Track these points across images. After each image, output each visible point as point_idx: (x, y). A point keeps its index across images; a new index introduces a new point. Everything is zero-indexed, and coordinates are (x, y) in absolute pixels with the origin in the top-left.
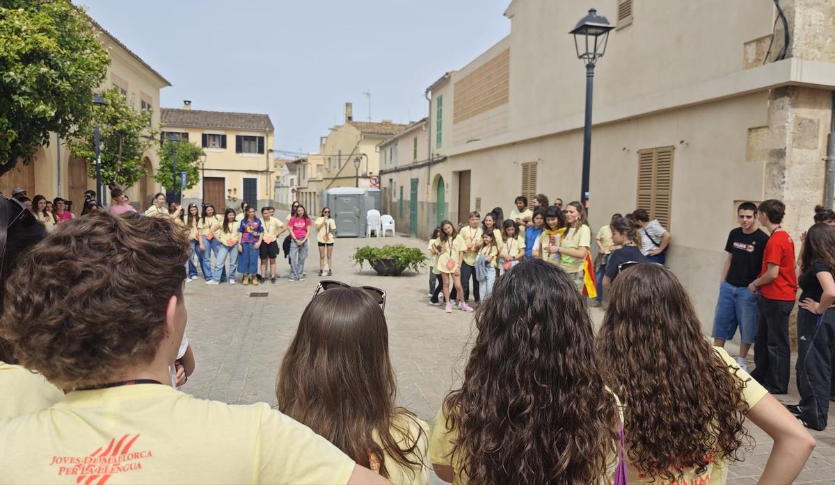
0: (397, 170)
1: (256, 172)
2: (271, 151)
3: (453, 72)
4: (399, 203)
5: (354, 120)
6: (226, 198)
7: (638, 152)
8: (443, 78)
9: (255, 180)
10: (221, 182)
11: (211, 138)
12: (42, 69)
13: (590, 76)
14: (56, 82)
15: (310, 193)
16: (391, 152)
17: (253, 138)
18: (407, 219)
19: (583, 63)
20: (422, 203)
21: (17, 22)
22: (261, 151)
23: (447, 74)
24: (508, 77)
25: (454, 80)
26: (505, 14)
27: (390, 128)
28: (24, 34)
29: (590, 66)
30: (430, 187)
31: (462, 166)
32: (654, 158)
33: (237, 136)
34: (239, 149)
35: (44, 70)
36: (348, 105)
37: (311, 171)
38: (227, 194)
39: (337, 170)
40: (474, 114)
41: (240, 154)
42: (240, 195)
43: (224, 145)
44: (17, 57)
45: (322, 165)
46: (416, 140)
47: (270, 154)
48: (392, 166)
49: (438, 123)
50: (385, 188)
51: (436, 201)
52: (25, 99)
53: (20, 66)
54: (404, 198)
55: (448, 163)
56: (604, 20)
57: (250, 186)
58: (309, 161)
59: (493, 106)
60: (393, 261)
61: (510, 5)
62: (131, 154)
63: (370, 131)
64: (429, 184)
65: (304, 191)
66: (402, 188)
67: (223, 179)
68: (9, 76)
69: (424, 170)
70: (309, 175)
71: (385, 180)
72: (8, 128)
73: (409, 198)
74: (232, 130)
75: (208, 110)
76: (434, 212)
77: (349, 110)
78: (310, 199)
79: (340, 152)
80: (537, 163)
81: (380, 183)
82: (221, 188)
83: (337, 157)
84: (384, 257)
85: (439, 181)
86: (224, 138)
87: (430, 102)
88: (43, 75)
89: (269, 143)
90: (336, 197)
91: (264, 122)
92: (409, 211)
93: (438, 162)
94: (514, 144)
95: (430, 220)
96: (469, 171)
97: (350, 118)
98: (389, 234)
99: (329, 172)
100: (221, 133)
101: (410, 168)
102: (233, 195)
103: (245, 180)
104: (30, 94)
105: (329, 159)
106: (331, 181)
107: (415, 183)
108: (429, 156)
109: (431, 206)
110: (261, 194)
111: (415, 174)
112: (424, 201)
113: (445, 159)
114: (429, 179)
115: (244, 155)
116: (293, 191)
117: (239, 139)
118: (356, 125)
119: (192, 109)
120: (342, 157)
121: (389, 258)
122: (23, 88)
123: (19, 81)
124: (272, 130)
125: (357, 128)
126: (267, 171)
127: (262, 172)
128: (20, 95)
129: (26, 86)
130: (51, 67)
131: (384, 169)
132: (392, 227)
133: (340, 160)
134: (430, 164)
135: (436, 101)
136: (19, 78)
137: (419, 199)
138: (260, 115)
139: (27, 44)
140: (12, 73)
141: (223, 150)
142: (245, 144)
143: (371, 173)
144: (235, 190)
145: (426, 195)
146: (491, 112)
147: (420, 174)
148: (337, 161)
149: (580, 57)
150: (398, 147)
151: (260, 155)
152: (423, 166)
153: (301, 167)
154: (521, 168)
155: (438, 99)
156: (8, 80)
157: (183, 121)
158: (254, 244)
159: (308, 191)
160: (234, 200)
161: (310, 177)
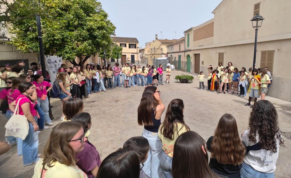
0: (173, 53)
1: (134, 53)
2: (138, 48)
3: (193, 27)
4: (174, 61)
5: (158, 39)
6: (127, 60)
7: (261, 52)
8: (190, 29)
9: (134, 55)
10: (125, 56)
11: (122, 44)
12: (104, 31)
13: (256, 33)
14: (107, 35)
15: (146, 58)
16: (171, 48)
17: (133, 44)
18: (177, 65)
19: (254, 29)
20: (182, 62)
21: (96, 18)
22: (135, 48)
23: (191, 28)
24: (213, 29)
25: (194, 30)
26: (212, 13)
27: (168, 41)
28: (98, 21)
29: (256, 30)
30: (185, 58)
31: (197, 52)
32: (267, 53)
33: (129, 44)
34: (130, 47)
35: (105, 31)
36: (156, 35)
37: (146, 52)
38: (127, 59)
39: (154, 52)
40: (201, 39)
41: (130, 49)
42: (130, 59)
43: (126, 46)
44: (97, 28)
45: (149, 51)
46: (180, 45)
47: (138, 49)
48: (172, 52)
49: (188, 41)
50: (169, 57)
51: (187, 61)
52: (99, 40)
53: (98, 30)
54: (176, 60)
55: (192, 51)
56: (261, 17)
57: (133, 57)
58: (145, 50)
59: (208, 37)
60: (186, 79)
61: (214, 10)
62: (109, 50)
63: (163, 42)
64: (185, 57)
65: (144, 57)
66: (175, 57)
67: (126, 55)
68: (96, 34)
69: (183, 53)
70: (145, 53)
71: (169, 55)
72: (94, 48)
73: (178, 60)
74: (128, 42)
75: (121, 37)
76: (186, 64)
77: (157, 36)
78: (146, 59)
79: (155, 47)
80: (224, 53)
81: (167, 56)
82: (125, 58)
83: (154, 49)
84: (184, 78)
85: (188, 56)
86: (126, 44)
87: (185, 35)
88: (104, 33)
89: (138, 45)
90: (159, 60)
91: (135, 40)
92: (178, 64)
93: (188, 51)
94: (215, 47)
95: (185, 66)
96: (200, 54)
97: (157, 38)
98: (173, 70)
99: (151, 53)
100: (125, 43)
101: (178, 52)
102: (128, 59)
103: (131, 55)
104: (100, 38)
105: (152, 49)
106: (152, 55)
107: (180, 57)
108: (185, 49)
109: (186, 63)
110: (136, 59)
111: (180, 54)
112: (183, 61)
113: (191, 50)
114: (185, 55)
115: (131, 49)
116: (141, 57)
117: (129, 45)
118: (159, 40)
119: (116, 37)
120: (155, 49)
121: (185, 78)
122: (99, 37)
123: (98, 35)
124: (138, 42)
125: (160, 41)
126: (137, 53)
127: (136, 53)
128: (98, 38)
129: (100, 36)
130: (106, 31)
131: (169, 52)
132: (174, 68)
133: (155, 50)
134: (185, 51)
135: (187, 35)
136: (98, 34)
137: (182, 60)
138: (134, 38)
139: (100, 24)
140: (96, 33)
141: (125, 48)
142: (131, 46)
143: (164, 53)
144: (129, 58)
145: (184, 59)
146: (207, 39)
147: (182, 54)
148: (154, 50)
149: (254, 27)
150: (174, 46)
151: (135, 49)
152: (183, 52)
153: (143, 51)
154: (218, 54)
155: (188, 34)
156: (95, 35)
157: (115, 40)
158: (151, 76)
159: (145, 57)
160: (129, 61)
161: (145, 54)
